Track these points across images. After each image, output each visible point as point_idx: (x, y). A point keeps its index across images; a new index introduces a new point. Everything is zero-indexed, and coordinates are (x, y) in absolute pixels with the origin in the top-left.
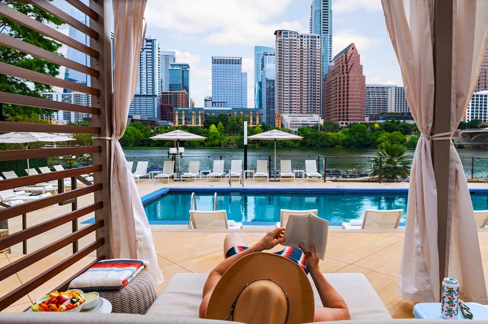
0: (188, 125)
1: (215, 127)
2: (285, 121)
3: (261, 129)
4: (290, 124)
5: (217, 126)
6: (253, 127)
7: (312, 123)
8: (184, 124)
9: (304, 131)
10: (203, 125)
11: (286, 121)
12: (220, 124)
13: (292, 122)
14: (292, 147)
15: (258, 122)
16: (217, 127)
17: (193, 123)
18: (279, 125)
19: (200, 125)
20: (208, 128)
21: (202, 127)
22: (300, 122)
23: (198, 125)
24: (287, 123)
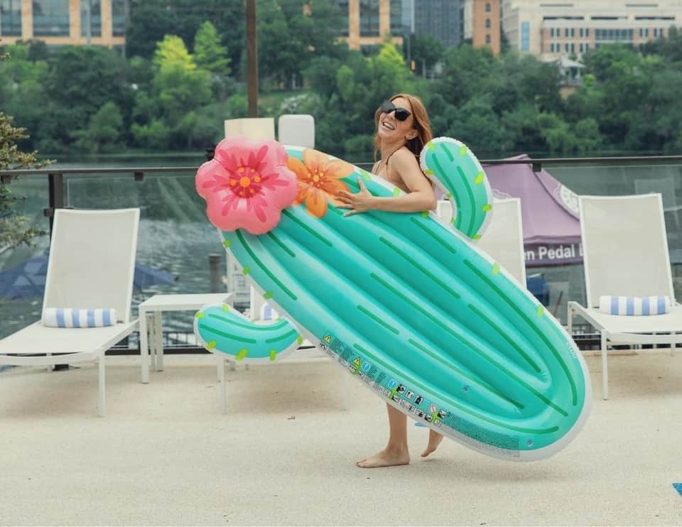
0: (50, 41)
1: (183, 52)
2: (515, 17)
3: (400, 58)
4: (542, 32)
5: (190, 44)
6: (366, 51)
7: (644, 24)
8: (27, 34)
9: (616, 64)
10: (121, 41)
11: (523, 17)
12: (208, 32)
13: (549, 24)
14: (559, 151)
15: (385, 21)
16: (191, 51)
17: (75, 31)
18: (488, 38)
19: (108, 39)
20: (149, 53)
21: (118, 48)
22: (588, 23)
23: (95, 41)
24: (526, 29)
